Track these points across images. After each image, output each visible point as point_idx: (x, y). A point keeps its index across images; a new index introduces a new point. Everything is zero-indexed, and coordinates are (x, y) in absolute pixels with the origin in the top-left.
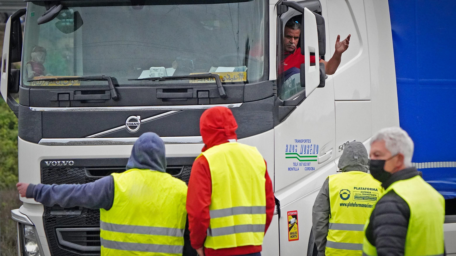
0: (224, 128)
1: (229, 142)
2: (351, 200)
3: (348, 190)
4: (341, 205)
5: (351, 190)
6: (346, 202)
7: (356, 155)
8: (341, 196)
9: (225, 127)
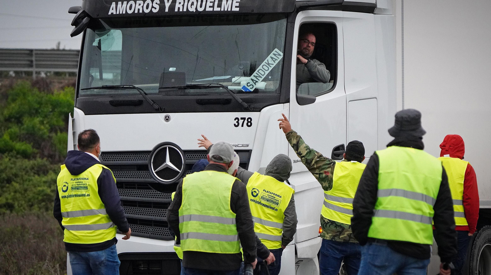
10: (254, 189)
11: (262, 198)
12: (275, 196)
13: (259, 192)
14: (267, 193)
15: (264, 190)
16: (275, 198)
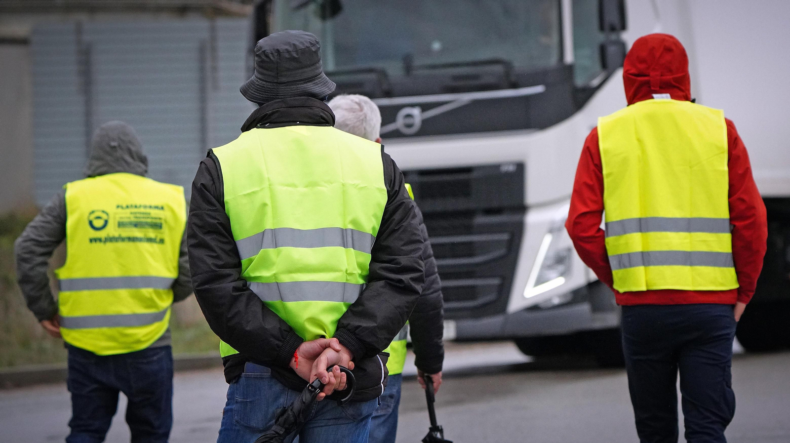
0: (648, 76)
1: (652, 98)
2: (112, 230)
3: (103, 212)
4: (91, 240)
5: (111, 210)
6: (102, 234)
7: (114, 140)
8: (91, 223)
9: (652, 74)
10: (93, 212)
11: (121, 225)
12: (148, 210)
13: (107, 214)
14: (128, 211)
15: (118, 207)
16: (149, 214)
